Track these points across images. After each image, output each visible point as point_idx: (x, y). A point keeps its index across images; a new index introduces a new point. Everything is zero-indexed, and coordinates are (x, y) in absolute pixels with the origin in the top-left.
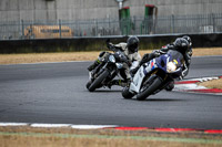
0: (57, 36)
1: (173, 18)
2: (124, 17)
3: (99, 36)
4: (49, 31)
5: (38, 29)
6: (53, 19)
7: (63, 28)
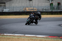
2: (51, 6)
3: (44, 11)
7: (34, 8)
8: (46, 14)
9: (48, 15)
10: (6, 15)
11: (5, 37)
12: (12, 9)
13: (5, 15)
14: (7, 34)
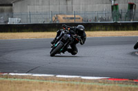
0: (73, 21)
2: (114, 10)
3: (99, 22)
4: (67, 18)
5: (61, 17)
6: (71, 11)
7: (76, 16)
8: (103, 29)
9: (106, 30)
10: (14, 32)
11: (12, 80)
12: (27, 18)
13: (11, 31)
14: (17, 74)
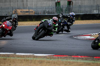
1: (80, 6)
2: (58, 6)
4: (24, 12)
5: (19, 11)
7: (30, 10)
